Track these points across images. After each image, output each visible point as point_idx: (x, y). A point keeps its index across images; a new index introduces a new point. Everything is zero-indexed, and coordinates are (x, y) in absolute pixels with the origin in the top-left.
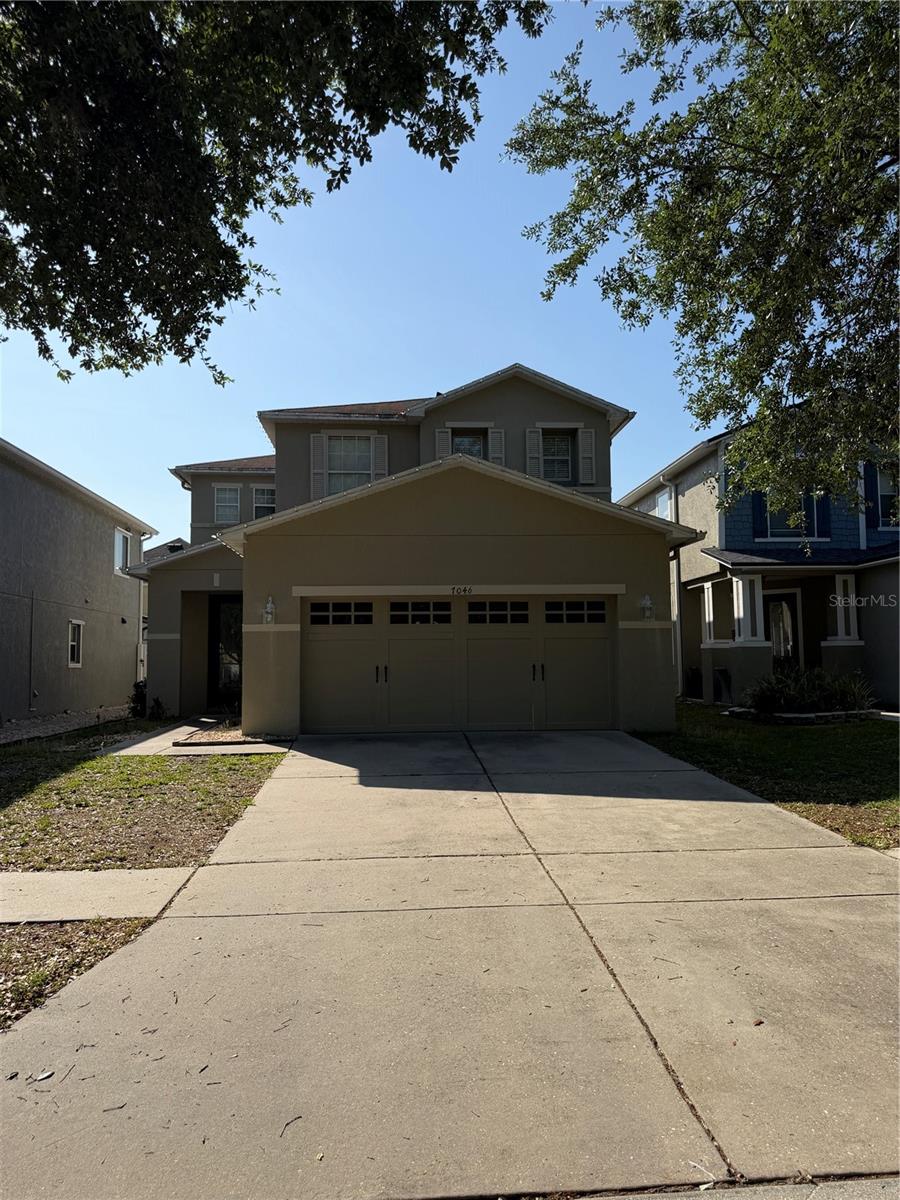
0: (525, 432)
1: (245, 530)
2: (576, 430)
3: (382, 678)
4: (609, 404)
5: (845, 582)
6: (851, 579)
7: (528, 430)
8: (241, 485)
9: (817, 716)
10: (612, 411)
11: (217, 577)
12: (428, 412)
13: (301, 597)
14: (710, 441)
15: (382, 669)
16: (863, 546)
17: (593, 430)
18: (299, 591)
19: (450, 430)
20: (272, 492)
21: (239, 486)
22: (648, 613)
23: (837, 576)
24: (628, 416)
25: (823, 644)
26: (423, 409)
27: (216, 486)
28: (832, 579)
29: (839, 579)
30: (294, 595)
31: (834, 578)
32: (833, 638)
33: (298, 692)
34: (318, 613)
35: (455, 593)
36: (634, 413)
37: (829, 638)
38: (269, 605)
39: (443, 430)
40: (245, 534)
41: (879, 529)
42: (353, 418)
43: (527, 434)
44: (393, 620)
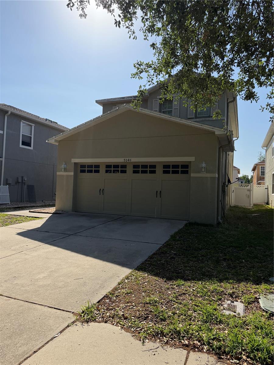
1: (55, 139)
3: (102, 193)
12: (150, 94)
13: (74, 163)
15: (101, 190)
18: (74, 160)
19: (158, 99)
22: (203, 170)
30: (72, 162)
34: (83, 169)
35: (125, 161)
38: (63, 165)
39: (156, 100)
40: (55, 140)
44: (107, 171)
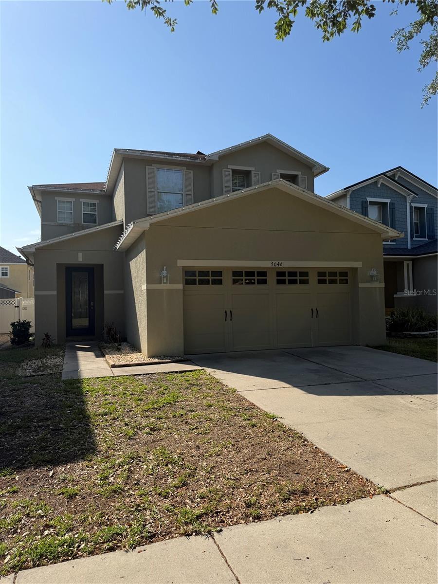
0: (271, 175)
2: (297, 175)
3: (229, 318)
4: (316, 162)
5: (408, 264)
6: (410, 263)
7: (273, 174)
8: (74, 200)
9: (430, 333)
10: (317, 166)
11: (80, 255)
12: (220, 158)
13: (183, 267)
14: (345, 189)
15: (228, 313)
16: (409, 247)
17: (306, 177)
18: (183, 263)
19: (231, 170)
20: (95, 205)
21: (73, 200)
22: (374, 279)
23: (405, 262)
24: (325, 170)
25: (395, 296)
26: (218, 156)
27: (58, 199)
28: (403, 263)
29: (405, 263)
30: (178, 265)
31: (403, 262)
32: (401, 293)
33: (182, 328)
34: (192, 278)
35: (273, 266)
36: (328, 169)
37: (398, 293)
38: (165, 272)
39: (227, 170)
41: (414, 239)
42: (174, 158)
43: (273, 175)
44: (235, 282)
